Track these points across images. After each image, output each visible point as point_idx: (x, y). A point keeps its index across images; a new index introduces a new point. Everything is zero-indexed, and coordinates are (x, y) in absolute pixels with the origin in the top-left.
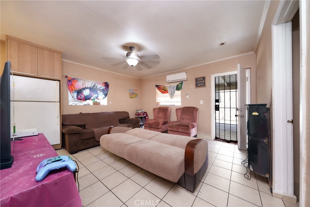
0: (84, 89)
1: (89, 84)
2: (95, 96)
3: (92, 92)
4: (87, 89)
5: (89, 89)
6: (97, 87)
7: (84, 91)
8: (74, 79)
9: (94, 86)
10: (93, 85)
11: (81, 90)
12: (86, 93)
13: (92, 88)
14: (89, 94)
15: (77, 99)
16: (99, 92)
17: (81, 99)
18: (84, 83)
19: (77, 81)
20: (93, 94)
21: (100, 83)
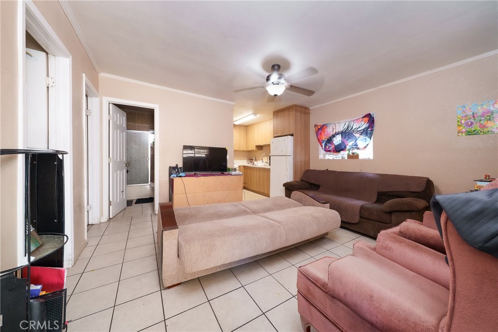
0: (334, 136)
1: (341, 127)
2: (350, 143)
3: (345, 138)
4: (338, 136)
5: (340, 135)
6: (352, 128)
7: (334, 139)
8: (324, 125)
9: (348, 127)
10: (346, 127)
11: (330, 138)
12: (337, 140)
13: (345, 132)
14: (340, 142)
15: (325, 151)
16: (357, 135)
17: (329, 151)
18: (334, 128)
19: (327, 127)
20: (347, 140)
21: (357, 120)
